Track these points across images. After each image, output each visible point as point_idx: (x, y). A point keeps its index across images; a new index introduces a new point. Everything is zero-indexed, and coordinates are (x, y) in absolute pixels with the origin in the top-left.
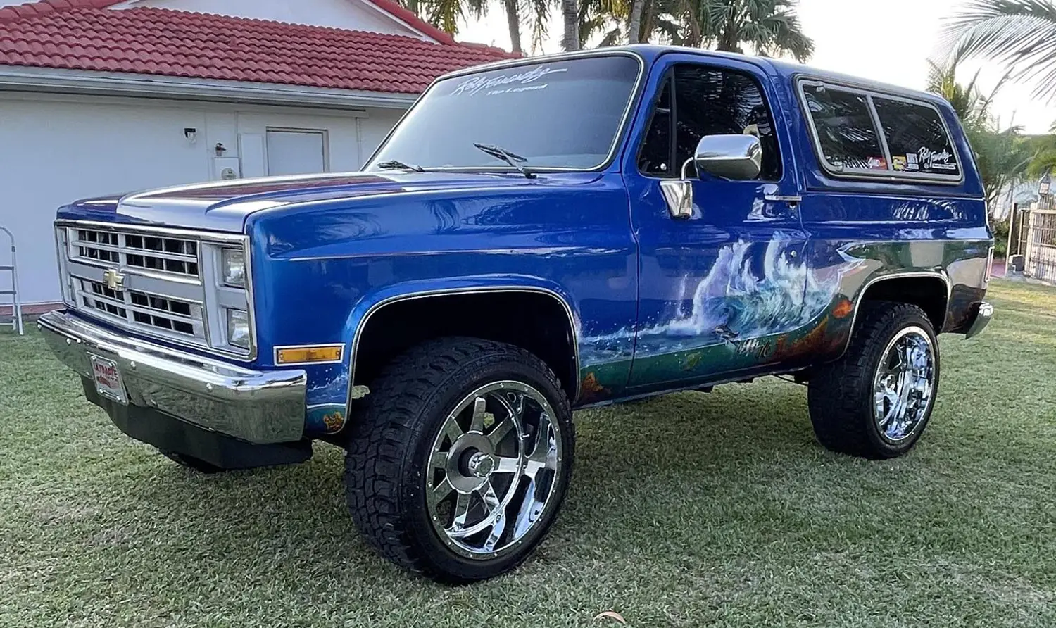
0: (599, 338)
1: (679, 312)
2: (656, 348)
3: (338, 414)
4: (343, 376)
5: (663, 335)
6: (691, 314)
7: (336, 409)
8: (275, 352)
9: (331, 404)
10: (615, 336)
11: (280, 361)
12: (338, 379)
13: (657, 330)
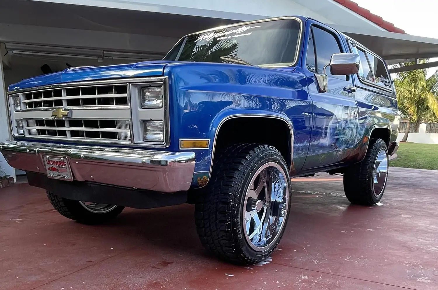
0: (298, 145)
1: (323, 135)
2: (314, 151)
3: (205, 177)
4: (209, 156)
5: (317, 145)
6: (326, 136)
7: (204, 174)
8: (180, 142)
9: (202, 172)
10: (303, 144)
11: (182, 147)
12: (206, 158)
13: (315, 143)
